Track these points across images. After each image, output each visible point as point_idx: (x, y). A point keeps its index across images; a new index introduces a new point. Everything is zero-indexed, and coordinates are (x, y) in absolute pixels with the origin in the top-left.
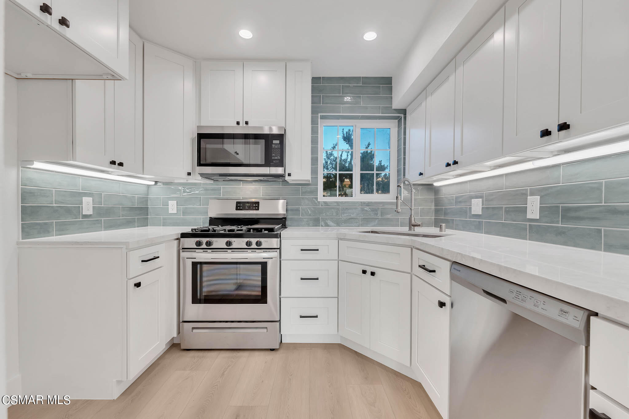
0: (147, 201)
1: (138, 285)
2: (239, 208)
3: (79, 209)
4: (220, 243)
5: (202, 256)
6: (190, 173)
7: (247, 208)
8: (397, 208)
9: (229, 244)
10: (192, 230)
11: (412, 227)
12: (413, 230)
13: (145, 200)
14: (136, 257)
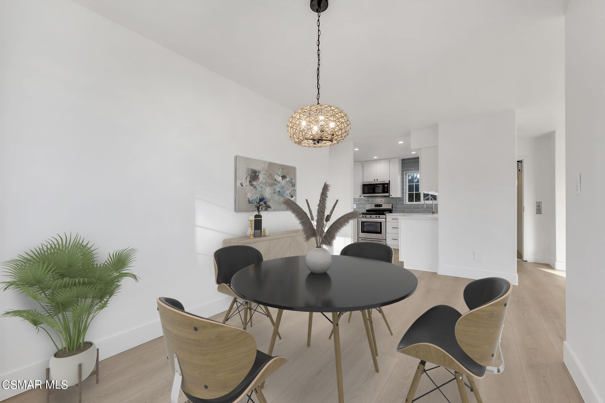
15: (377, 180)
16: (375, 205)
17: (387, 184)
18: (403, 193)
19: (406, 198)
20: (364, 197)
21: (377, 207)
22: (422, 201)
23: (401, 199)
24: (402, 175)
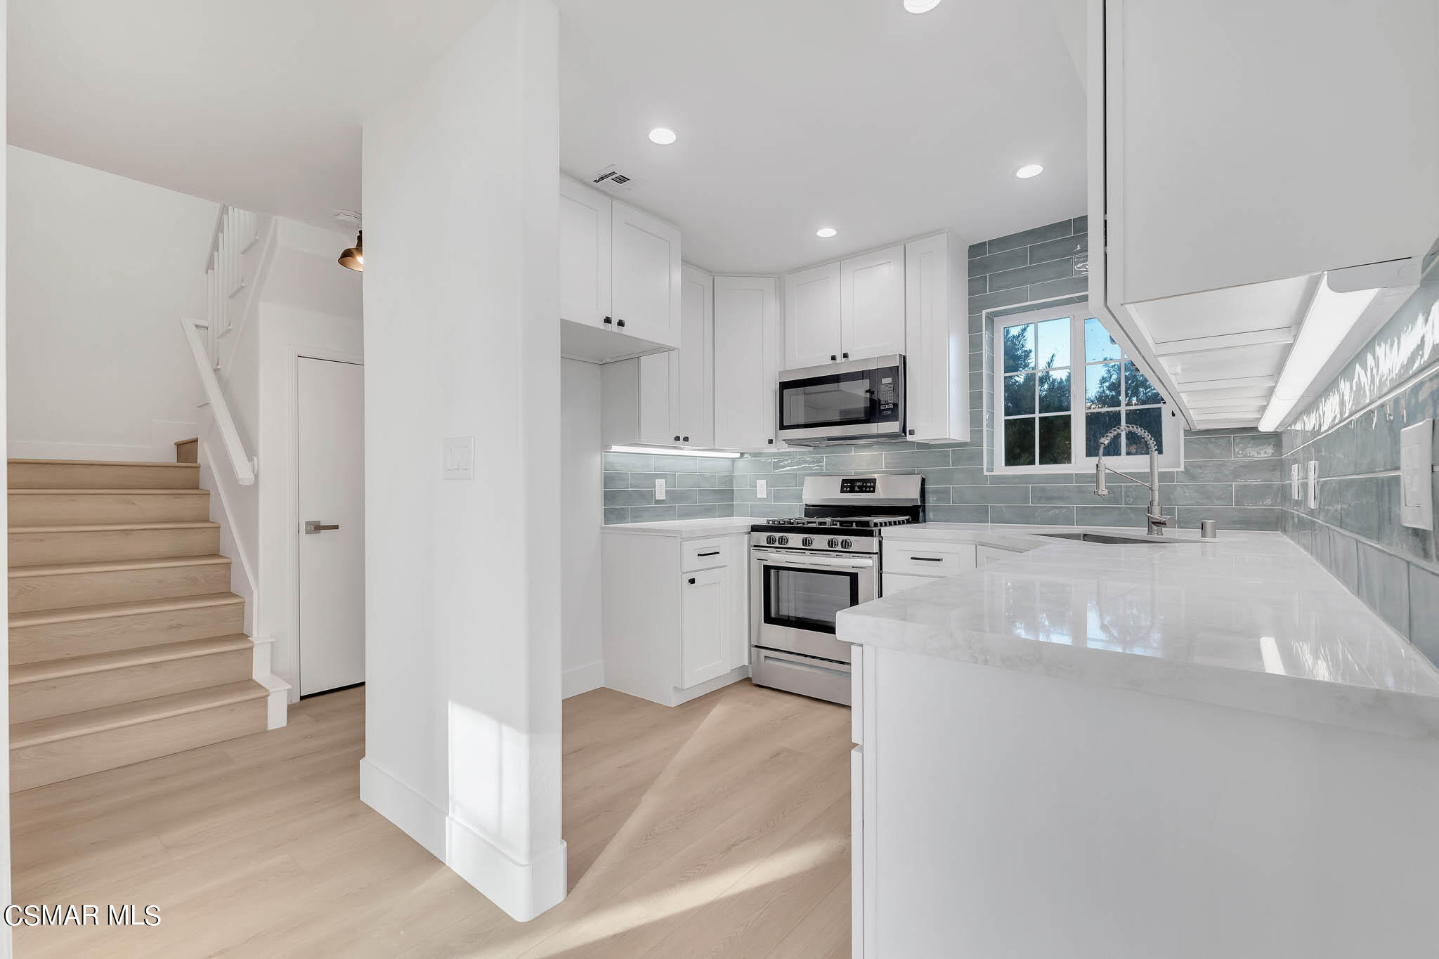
0: (731, 481)
1: (692, 581)
2: (845, 489)
3: (652, 493)
4: (820, 541)
5: (776, 558)
6: (772, 440)
7: (857, 489)
8: (1098, 487)
9: (805, 542)
10: (768, 521)
11: (1155, 527)
12: (1156, 532)
13: (730, 479)
14: (690, 549)
15: (845, 356)
16: (844, 481)
17: (892, 371)
18: (975, 420)
19: (991, 443)
20: (790, 442)
21: (852, 491)
22: (1080, 462)
23: (965, 453)
24: (974, 327)
